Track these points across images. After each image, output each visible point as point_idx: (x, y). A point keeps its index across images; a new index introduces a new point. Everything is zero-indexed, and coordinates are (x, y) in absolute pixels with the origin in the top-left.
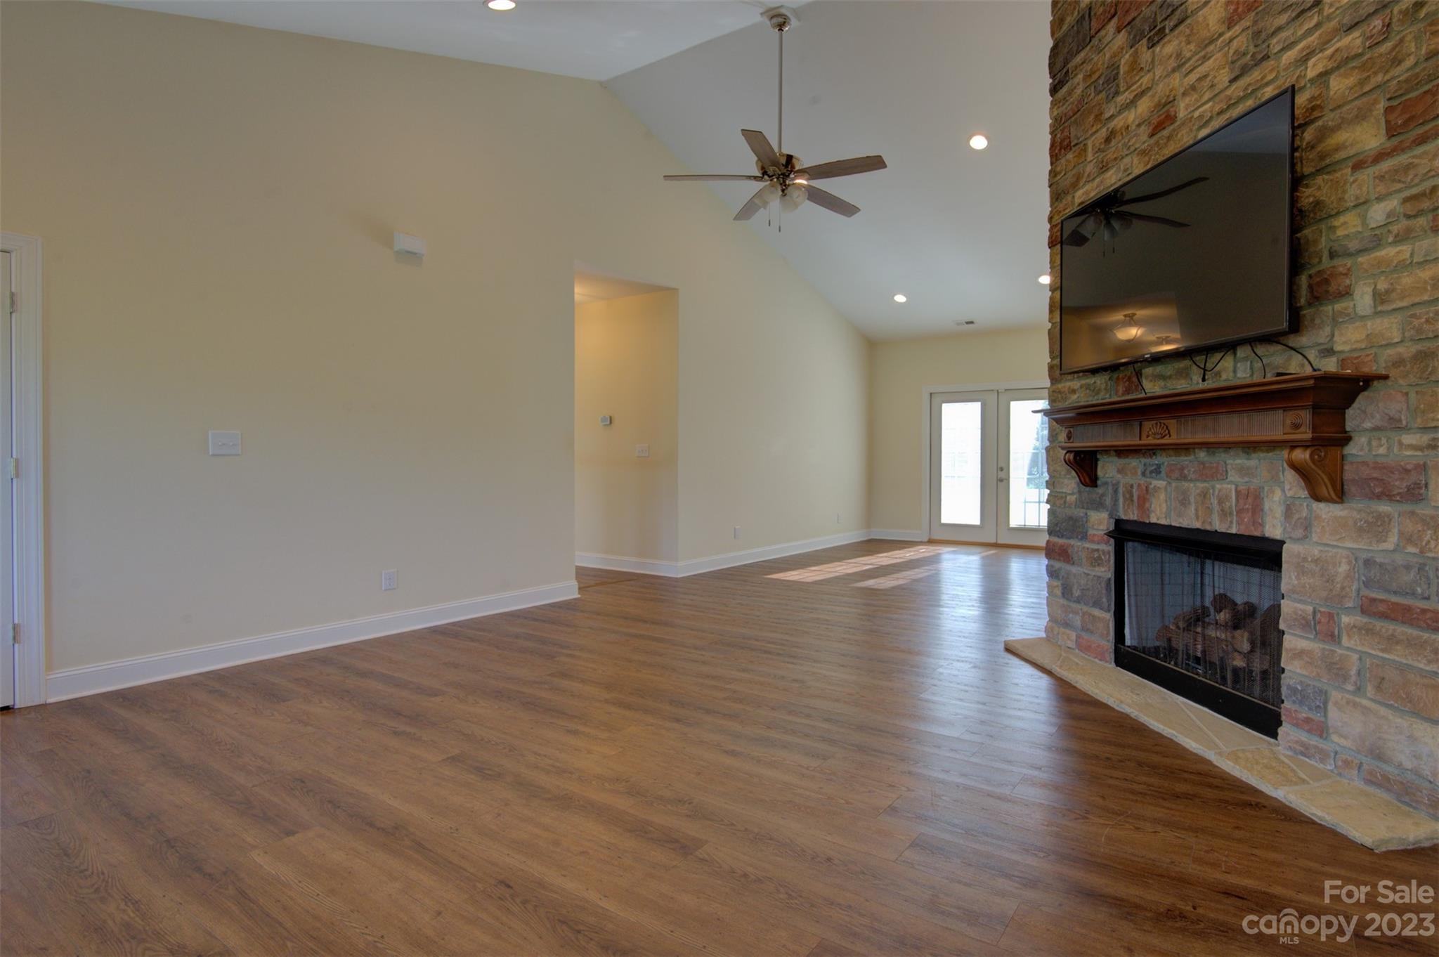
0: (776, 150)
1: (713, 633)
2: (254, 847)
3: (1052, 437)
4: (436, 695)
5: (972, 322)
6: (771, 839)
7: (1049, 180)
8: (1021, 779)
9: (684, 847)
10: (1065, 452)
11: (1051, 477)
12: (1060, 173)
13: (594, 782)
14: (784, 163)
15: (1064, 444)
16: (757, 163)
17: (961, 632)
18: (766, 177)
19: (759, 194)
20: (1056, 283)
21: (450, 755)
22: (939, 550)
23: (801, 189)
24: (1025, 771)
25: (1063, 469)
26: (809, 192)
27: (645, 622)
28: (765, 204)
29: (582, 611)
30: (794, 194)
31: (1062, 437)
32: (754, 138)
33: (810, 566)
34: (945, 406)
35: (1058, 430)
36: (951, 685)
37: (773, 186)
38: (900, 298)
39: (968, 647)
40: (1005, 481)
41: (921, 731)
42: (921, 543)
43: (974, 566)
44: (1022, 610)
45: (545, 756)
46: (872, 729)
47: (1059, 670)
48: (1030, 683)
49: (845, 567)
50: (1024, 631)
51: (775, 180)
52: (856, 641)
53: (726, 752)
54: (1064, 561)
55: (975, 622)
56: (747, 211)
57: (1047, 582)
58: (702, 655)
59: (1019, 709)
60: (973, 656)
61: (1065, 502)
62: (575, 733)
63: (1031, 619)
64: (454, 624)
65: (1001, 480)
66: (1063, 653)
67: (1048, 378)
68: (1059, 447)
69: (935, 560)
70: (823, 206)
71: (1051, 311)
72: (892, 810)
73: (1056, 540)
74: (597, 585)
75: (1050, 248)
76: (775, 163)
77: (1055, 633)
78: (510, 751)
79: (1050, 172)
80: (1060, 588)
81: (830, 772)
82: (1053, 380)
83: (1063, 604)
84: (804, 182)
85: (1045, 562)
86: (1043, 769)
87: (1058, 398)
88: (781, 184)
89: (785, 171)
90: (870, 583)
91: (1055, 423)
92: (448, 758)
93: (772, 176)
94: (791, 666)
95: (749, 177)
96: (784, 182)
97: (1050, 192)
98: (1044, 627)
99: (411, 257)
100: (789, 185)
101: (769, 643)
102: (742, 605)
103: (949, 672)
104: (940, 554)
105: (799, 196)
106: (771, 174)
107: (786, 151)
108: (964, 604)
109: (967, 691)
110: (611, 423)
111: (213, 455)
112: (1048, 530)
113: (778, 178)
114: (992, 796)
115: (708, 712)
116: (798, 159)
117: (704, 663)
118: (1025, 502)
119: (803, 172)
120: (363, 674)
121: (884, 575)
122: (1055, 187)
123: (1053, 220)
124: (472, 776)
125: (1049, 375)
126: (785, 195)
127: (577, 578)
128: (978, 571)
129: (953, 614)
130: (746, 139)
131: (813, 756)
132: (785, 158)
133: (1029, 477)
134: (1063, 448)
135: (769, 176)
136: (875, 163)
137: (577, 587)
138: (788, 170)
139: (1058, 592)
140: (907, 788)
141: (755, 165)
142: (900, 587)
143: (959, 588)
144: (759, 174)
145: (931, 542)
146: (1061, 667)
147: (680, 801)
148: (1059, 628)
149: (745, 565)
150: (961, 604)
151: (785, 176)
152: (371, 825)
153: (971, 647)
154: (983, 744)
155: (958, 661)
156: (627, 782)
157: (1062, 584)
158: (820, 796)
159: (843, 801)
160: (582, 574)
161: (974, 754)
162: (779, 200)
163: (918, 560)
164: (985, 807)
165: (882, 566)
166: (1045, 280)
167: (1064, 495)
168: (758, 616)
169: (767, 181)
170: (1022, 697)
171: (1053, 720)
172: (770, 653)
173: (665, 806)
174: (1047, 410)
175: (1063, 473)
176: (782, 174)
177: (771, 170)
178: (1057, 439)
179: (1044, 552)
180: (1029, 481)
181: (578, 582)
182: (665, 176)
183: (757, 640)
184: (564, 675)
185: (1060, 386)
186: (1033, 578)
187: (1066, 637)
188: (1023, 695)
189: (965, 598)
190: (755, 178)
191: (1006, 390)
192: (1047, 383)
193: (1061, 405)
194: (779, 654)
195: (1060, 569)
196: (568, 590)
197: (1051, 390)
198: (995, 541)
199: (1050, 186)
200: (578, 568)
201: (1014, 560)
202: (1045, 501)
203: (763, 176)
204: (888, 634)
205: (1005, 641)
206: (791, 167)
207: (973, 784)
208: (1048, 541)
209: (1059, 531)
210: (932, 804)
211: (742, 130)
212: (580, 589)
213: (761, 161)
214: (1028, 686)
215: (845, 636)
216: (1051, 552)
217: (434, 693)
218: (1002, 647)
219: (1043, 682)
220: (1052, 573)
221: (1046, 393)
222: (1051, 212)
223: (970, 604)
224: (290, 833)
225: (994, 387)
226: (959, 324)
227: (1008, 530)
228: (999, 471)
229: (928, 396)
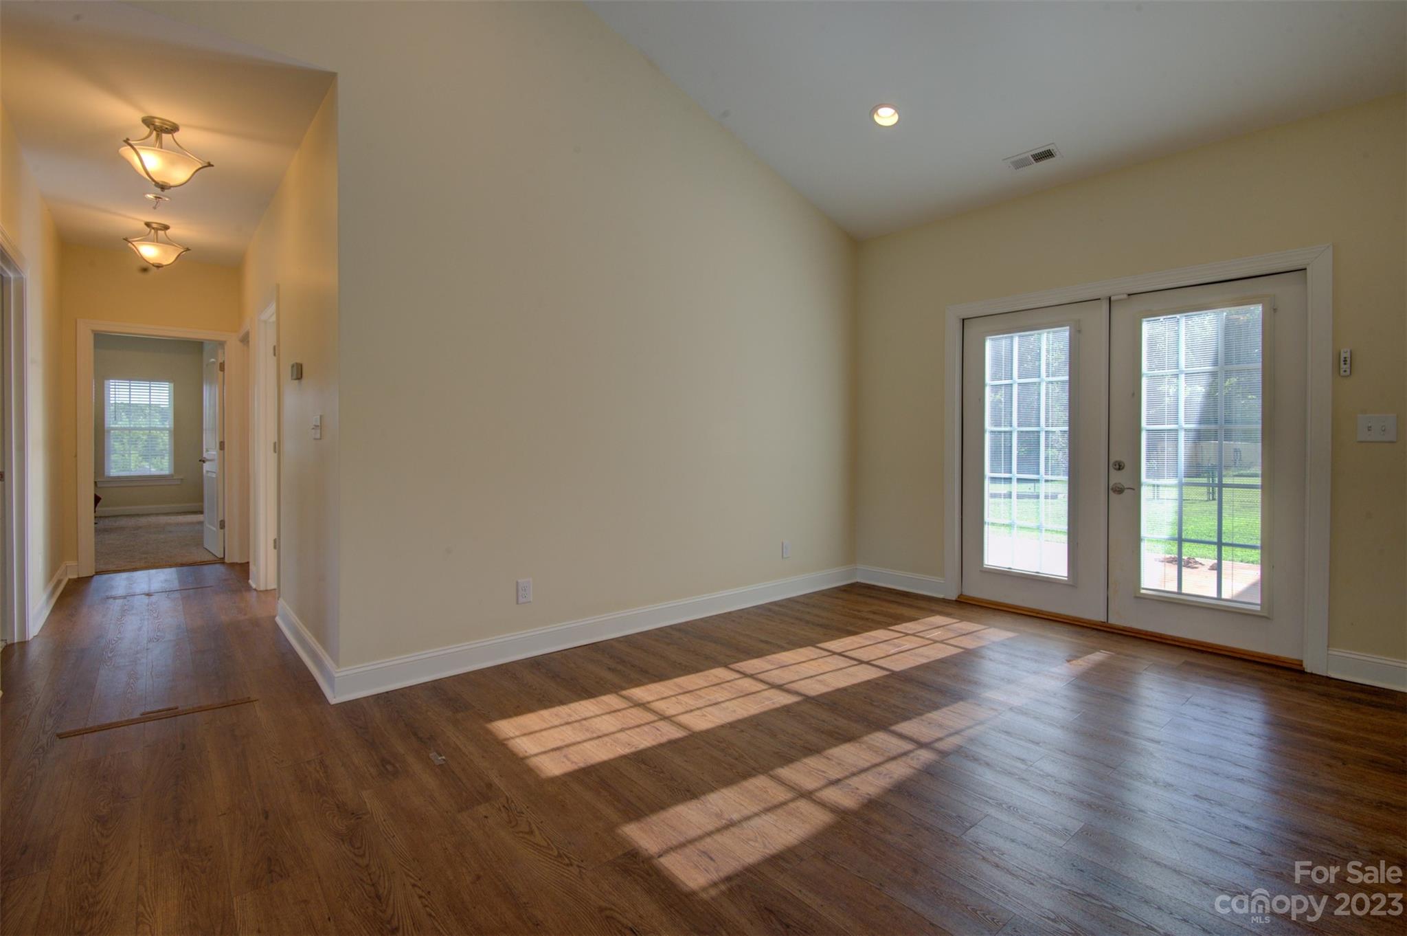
5: (1048, 154)
22: (982, 623)
34: (989, 344)
38: (886, 117)
40: (1128, 492)
42: (943, 603)
65: (1119, 491)
145: (960, 604)
191: (1129, 295)
198: (1104, 619)
225: (1102, 291)
226: (1020, 164)
227: (1136, 597)
228: (1112, 471)
229: (958, 325)
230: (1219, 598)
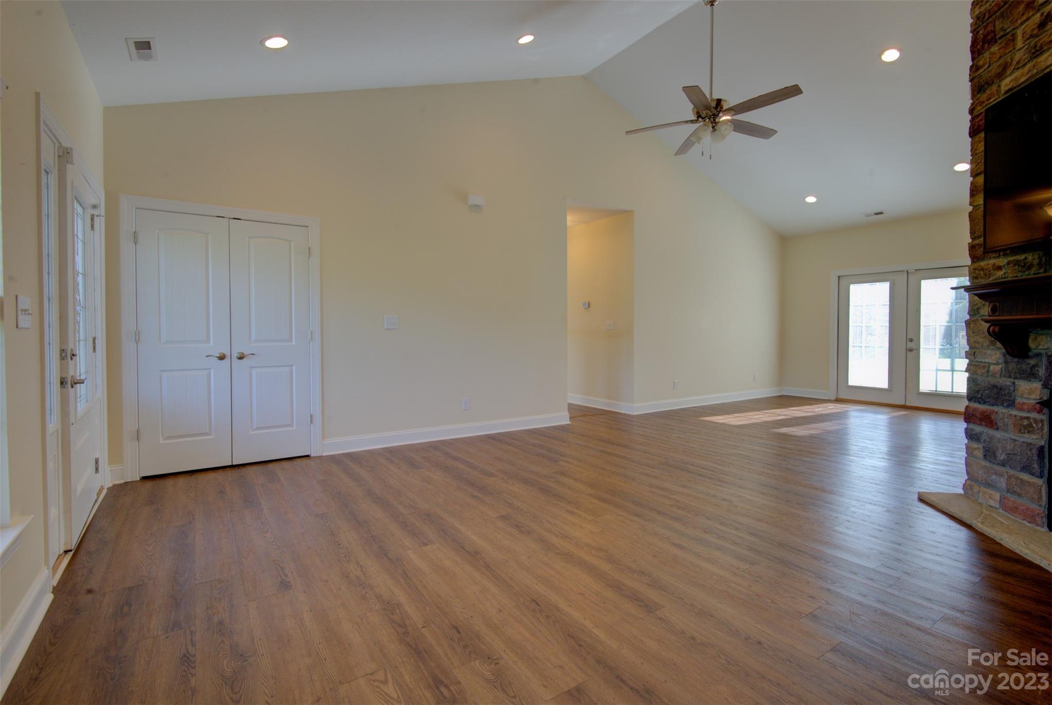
0: (708, 96)
1: (659, 457)
2: (409, 549)
3: (973, 311)
4: (492, 476)
5: (881, 213)
6: (711, 616)
7: (970, 75)
8: (942, 617)
9: (648, 607)
10: (988, 325)
11: (971, 348)
12: (982, 67)
13: (585, 548)
14: (715, 106)
15: (987, 318)
16: (693, 109)
17: (872, 479)
18: (700, 119)
19: (695, 133)
20: (979, 168)
21: (502, 514)
22: (848, 407)
23: (728, 124)
24: (946, 611)
25: (984, 340)
26: (734, 125)
27: (613, 444)
28: (699, 139)
29: (573, 433)
30: (722, 129)
31: (986, 310)
32: (692, 91)
33: (735, 413)
34: (852, 287)
35: (979, 304)
36: (865, 523)
37: (705, 125)
38: (811, 199)
39: (879, 492)
40: (915, 351)
41: (837, 557)
42: (829, 401)
43: (882, 424)
44: (936, 467)
45: (555, 525)
46: (791, 548)
47: (980, 525)
48: (948, 533)
49: (761, 416)
50: (938, 485)
51: (707, 120)
52: (774, 475)
53: (674, 544)
54: (986, 426)
55: (885, 472)
56: (685, 147)
57: (966, 444)
58: (653, 471)
59: (937, 555)
60: (885, 501)
61: (988, 371)
62: (572, 513)
63: (944, 475)
64: (499, 434)
65: (911, 350)
66: (984, 511)
67: (969, 257)
68: (982, 320)
69: (841, 416)
70: (744, 134)
71: (972, 195)
72: (814, 617)
73: (976, 405)
74: (580, 416)
75: (971, 136)
76: (707, 108)
77: (976, 491)
78: (534, 518)
79: (971, 67)
80: (982, 452)
81: (757, 575)
82: (974, 258)
83: (985, 466)
84: (728, 118)
85: (965, 425)
86: (966, 613)
87: (980, 275)
88: (712, 123)
89: (715, 112)
90: (784, 430)
91: (976, 298)
92: (501, 516)
93: (705, 117)
94: (719, 488)
95: (687, 122)
96: (714, 120)
97: (971, 85)
98: (962, 485)
99: (477, 208)
100: (718, 122)
101: (702, 468)
102: (680, 438)
103: (862, 512)
104: (847, 411)
105: (726, 129)
106: (704, 117)
107: (715, 97)
108: (874, 456)
109: (881, 531)
110: (589, 306)
111: (387, 329)
112: (968, 397)
113: (709, 119)
114: (911, 626)
115: (659, 513)
116: (725, 101)
117: (655, 477)
118: (937, 370)
119: (729, 110)
120: (456, 459)
121: (799, 425)
122: (977, 80)
123: (975, 112)
124: (514, 530)
125: (970, 254)
126: (715, 130)
127: (568, 411)
128: (886, 428)
129: (864, 463)
130: (686, 94)
131: (742, 560)
132: (715, 102)
133: (941, 347)
134: (987, 321)
135: (703, 118)
136: (794, 91)
137: (568, 417)
138: (717, 111)
139: (979, 454)
140: (827, 602)
141: (691, 113)
142: (812, 437)
143: (868, 442)
144: (695, 118)
145: (838, 400)
146: (982, 523)
147: (643, 573)
148: (980, 487)
149: (680, 409)
150: (872, 455)
151: (715, 116)
152: (463, 548)
153: (882, 493)
154: (899, 579)
155: (871, 503)
156: (606, 552)
157: (983, 447)
158: (750, 592)
159: (769, 600)
160: (572, 408)
161: (890, 586)
162: (710, 135)
163: (826, 415)
164: (904, 634)
165: (796, 417)
166: (963, 167)
167: (987, 365)
168: (693, 448)
169: (701, 122)
170: (939, 545)
171: (976, 570)
172: (703, 476)
173: (632, 574)
174: (968, 286)
175: (985, 344)
176: (712, 115)
177: (703, 114)
178: (979, 313)
179: (963, 416)
180: (942, 351)
181: (569, 413)
182: (626, 132)
183: (693, 465)
184: (563, 474)
185: (982, 264)
186: (946, 439)
187: (987, 497)
188: (940, 543)
189: (874, 450)
190: (692, 121)
191: (916, 270)
192: (968, 261)
193: (983, 282)
194: (710, 478)
195: (981, 433)
196: (563, 418)
197: (971, 268)
198: (904, 404)
199: (971, 81)
200: (569, 404)
201: (923, 421)
202: (965, 370)
203: (698, 119)
204: (803, 473)
205: (919, 492)
206: (720, 108)
207: (890, 611)
208: (967, 407)
209: (980, 398)
210: (851, 620)
211: (683, 87)
212: (570, 418)
213: (697, 108)
214: (946, 536)
215: (764, 470)
216: (968, 416)
217: (491, 475)
218: (916, 497)
219: (960, 534)
220: (970, 435)
221: (966, 270)
222: (972, 104)
223: (880, 456)
224: (425, 545)
225: (905, 268)
226: (868, 216)
227: (918, 394)
228: (908, 342)
229: (837, 279)
230: (952, 392)
